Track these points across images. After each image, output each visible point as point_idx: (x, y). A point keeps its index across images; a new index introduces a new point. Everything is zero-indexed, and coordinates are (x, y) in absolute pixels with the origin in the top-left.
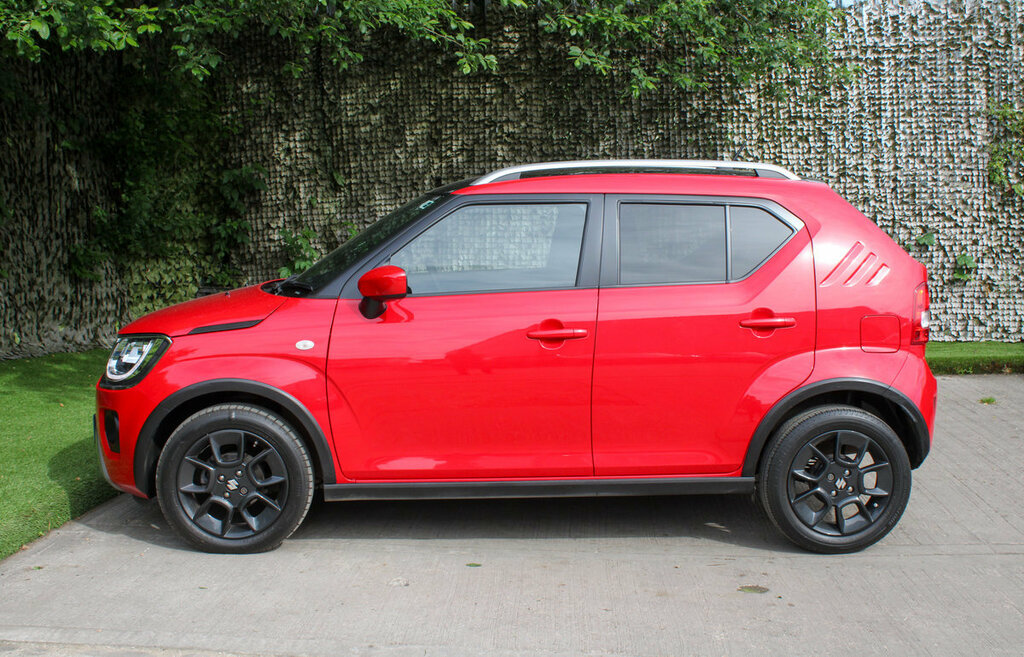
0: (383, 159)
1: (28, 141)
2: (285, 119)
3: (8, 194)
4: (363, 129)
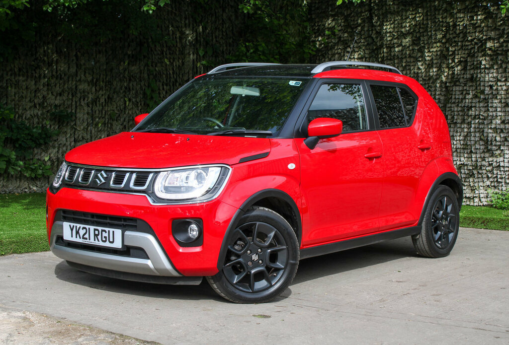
0: (410, 69)
1: (180, 61)
2: (349, 44)
3: (164, 93)
4: (397, 49)
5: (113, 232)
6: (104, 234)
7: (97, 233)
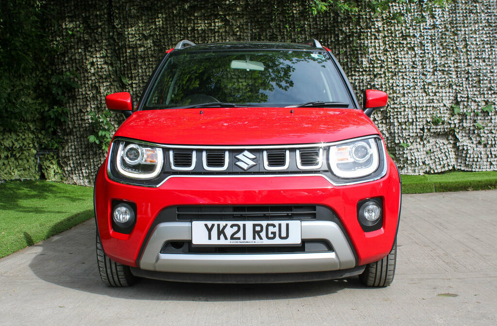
2: (90, 44)
4: (139, 49)
5: (287, 225)
6: (271, 229)
7: (258, 228)
